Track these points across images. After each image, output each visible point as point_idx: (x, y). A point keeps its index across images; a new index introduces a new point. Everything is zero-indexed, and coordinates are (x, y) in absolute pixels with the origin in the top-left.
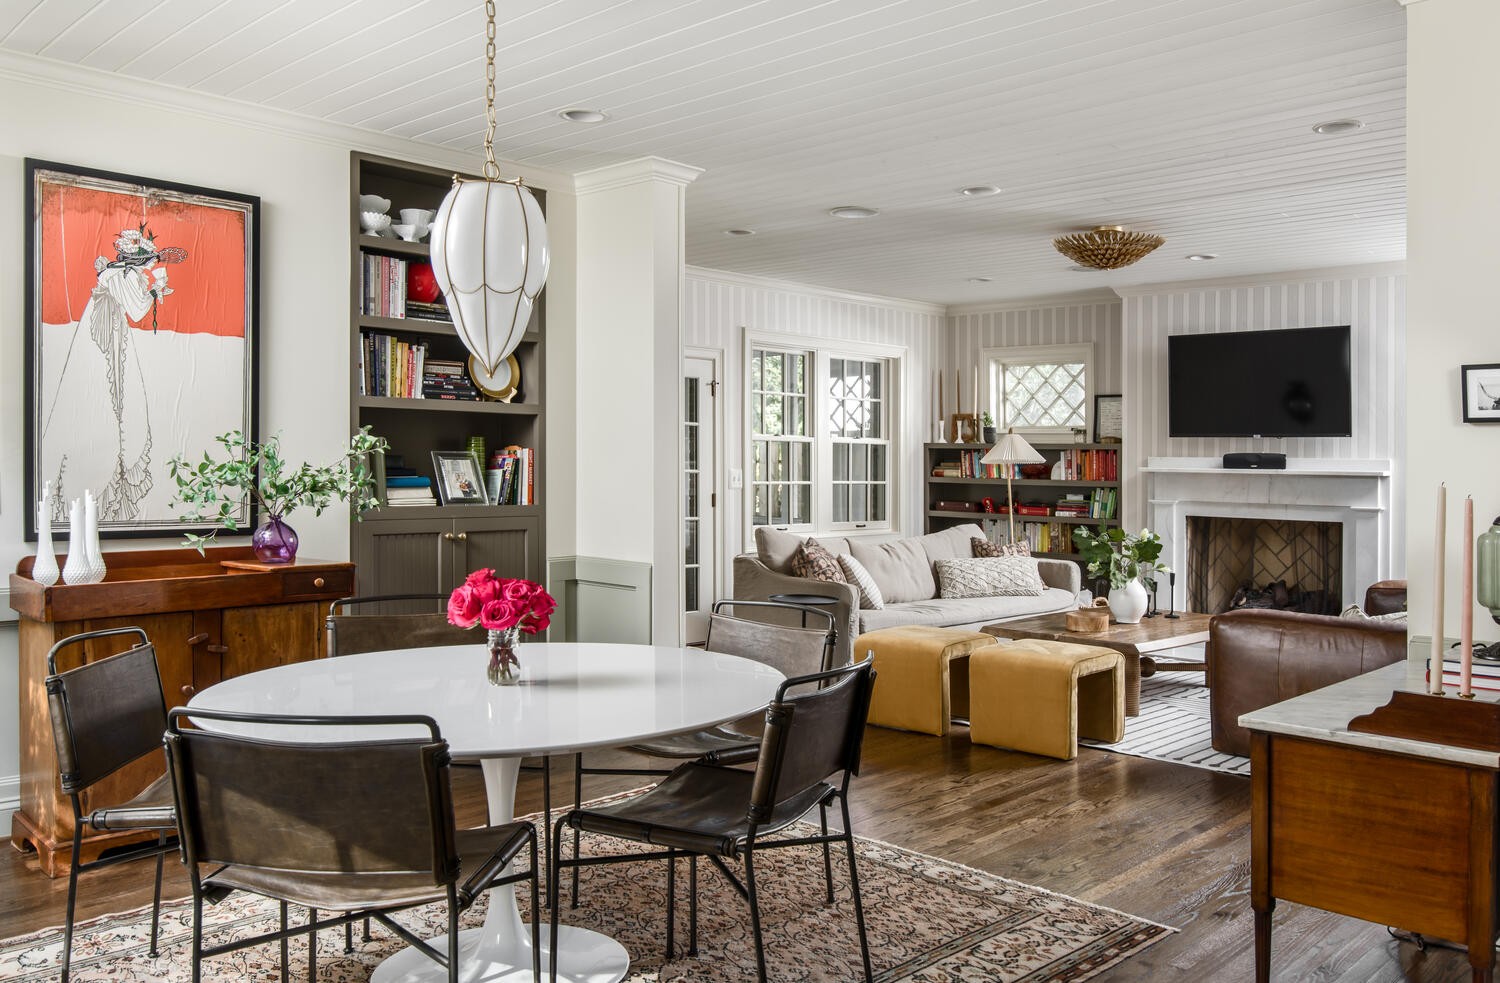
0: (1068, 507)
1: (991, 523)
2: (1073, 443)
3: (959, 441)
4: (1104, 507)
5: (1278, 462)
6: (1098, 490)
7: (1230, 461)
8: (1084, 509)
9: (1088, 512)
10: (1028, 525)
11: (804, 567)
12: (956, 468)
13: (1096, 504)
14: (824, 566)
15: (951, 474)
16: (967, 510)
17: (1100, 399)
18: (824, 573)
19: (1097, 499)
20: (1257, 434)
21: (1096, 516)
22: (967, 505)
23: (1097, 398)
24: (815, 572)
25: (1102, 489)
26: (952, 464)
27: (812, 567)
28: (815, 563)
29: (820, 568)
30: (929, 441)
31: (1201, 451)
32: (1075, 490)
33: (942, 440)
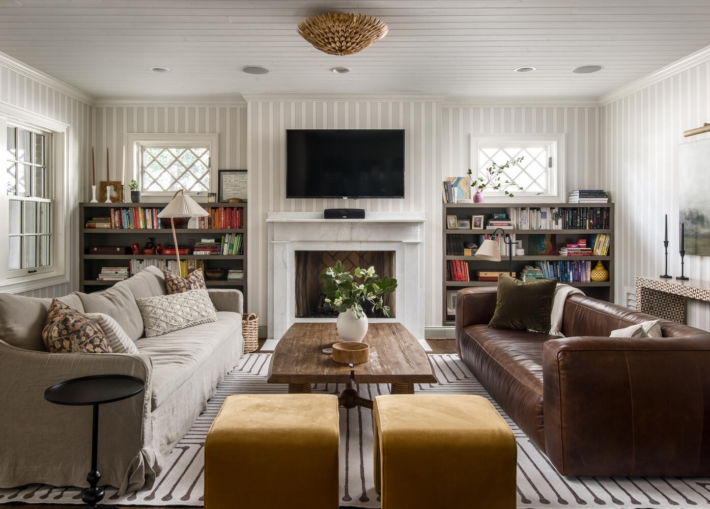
0: (204, 247)
1: (138, 262)
2: (207, 202)
3: (108, 201)
4: (231, 247)
5: (360, 214)
6: (227, 236)
7: (329, 214)
8: (217, 248)
9: (220, 251)
10: (169, 263)
12: (106, 221)
13: (226, 245)
15: (102, 226)
16: (117, 253)
17: (221, 173)
19: (226, 241)
20: (345, 196)
21: (225, 253)
22: (118, 249)
23: (220, 171)
25: (230, 234)
26: (103, 219)
30: (82, 202)
31: (304, 207)
32: (208, 236)
33: (94, 201)
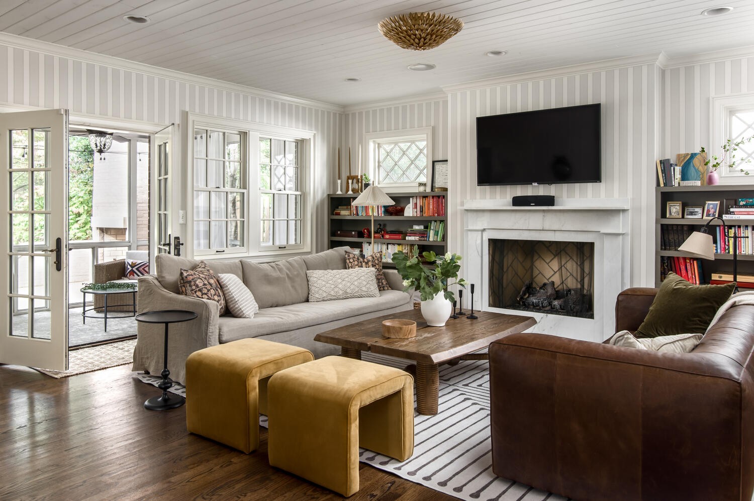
0: (414, 233)
1: (368, 244)
2: (418, 192)
3: (350, 192)
4: (436, 233)
5: (549, 201)
6: (433, 223)
7: (518, 201)
8: (424, 234)
9: (427, 237)
10: (389, 246)
11: (184, 286)
12: (347, 209)
13: (432, 231)
14: (201, 285)
15: (344, 213)
16: (352, 236)
17: (435, 163)
18: (200, 290)
19: (432, 228)
20: (535, 182)
21: (431, 239)
22: (353, 233)
23: (434, 162)
24: (193, 290)
25: (436, 221)
26: (345, 207)
27: (191, 286)
28: (193, 283)
29: (197, 286)
30: (331, 193)
31: (498, 196)
32: (418, 222)
33: (339, 192)
